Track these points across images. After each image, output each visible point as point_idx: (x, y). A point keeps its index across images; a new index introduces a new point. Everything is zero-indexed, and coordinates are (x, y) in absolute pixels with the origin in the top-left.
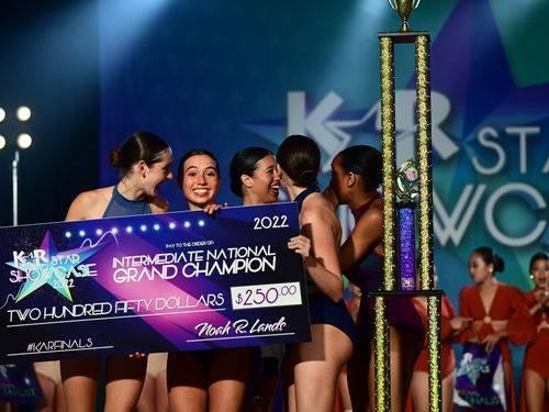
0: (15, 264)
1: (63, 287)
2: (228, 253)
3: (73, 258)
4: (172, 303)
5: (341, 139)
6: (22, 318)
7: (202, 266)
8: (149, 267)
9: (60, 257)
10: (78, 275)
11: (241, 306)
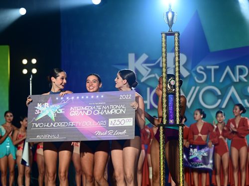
0: (38, 108)
1: (52, 116)
2: (110, 107)
3: (58, 106)
4: (88, 123)
5: (148, 70)
6: (37, 126)
7: (100, 111)
8: (82, 111)
9: (53, 106)
10: (58, 112)
11: (112, 126)
